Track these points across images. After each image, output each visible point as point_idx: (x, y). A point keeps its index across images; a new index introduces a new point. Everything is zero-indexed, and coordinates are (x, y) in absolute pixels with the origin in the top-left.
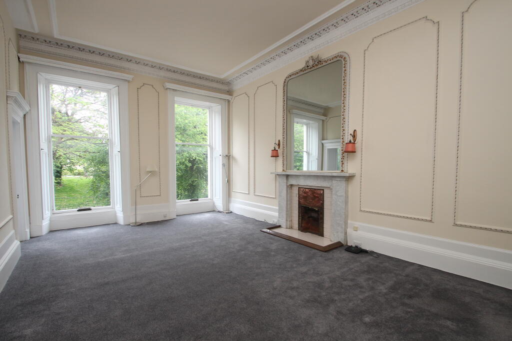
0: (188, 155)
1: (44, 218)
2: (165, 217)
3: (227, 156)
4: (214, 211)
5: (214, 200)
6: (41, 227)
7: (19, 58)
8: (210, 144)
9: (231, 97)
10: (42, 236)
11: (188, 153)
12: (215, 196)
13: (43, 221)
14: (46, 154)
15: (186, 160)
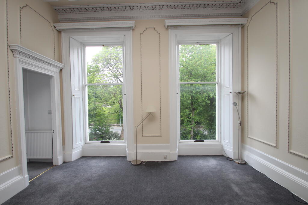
0: (207, 95)
1: (74, 148)
2: (165, 158)
3: (239, 93)
4: (222, 156)
5: (223, 142)
6: (71, 155)
7: (55, 27)
8: (218, 81)
9: (246, 19)
10: (71, 162)
11: (208, 93)
12: (224, 139)
13: (73, 150)
14: (80, 99)
15: (205, 98)
